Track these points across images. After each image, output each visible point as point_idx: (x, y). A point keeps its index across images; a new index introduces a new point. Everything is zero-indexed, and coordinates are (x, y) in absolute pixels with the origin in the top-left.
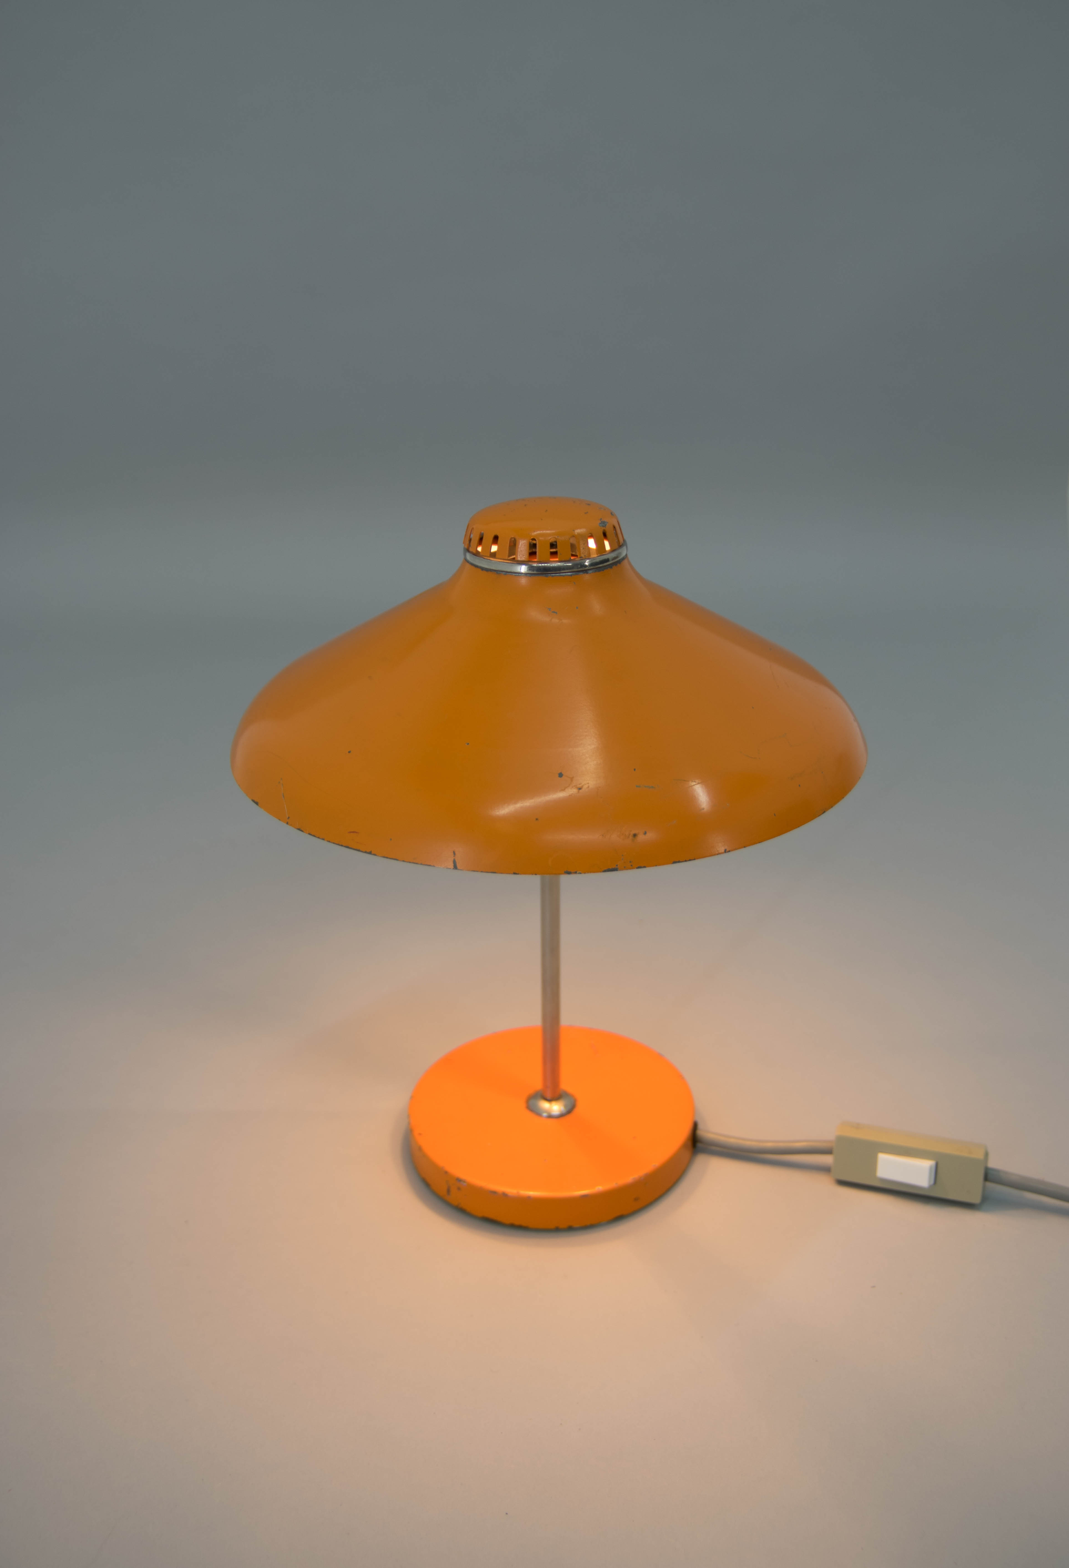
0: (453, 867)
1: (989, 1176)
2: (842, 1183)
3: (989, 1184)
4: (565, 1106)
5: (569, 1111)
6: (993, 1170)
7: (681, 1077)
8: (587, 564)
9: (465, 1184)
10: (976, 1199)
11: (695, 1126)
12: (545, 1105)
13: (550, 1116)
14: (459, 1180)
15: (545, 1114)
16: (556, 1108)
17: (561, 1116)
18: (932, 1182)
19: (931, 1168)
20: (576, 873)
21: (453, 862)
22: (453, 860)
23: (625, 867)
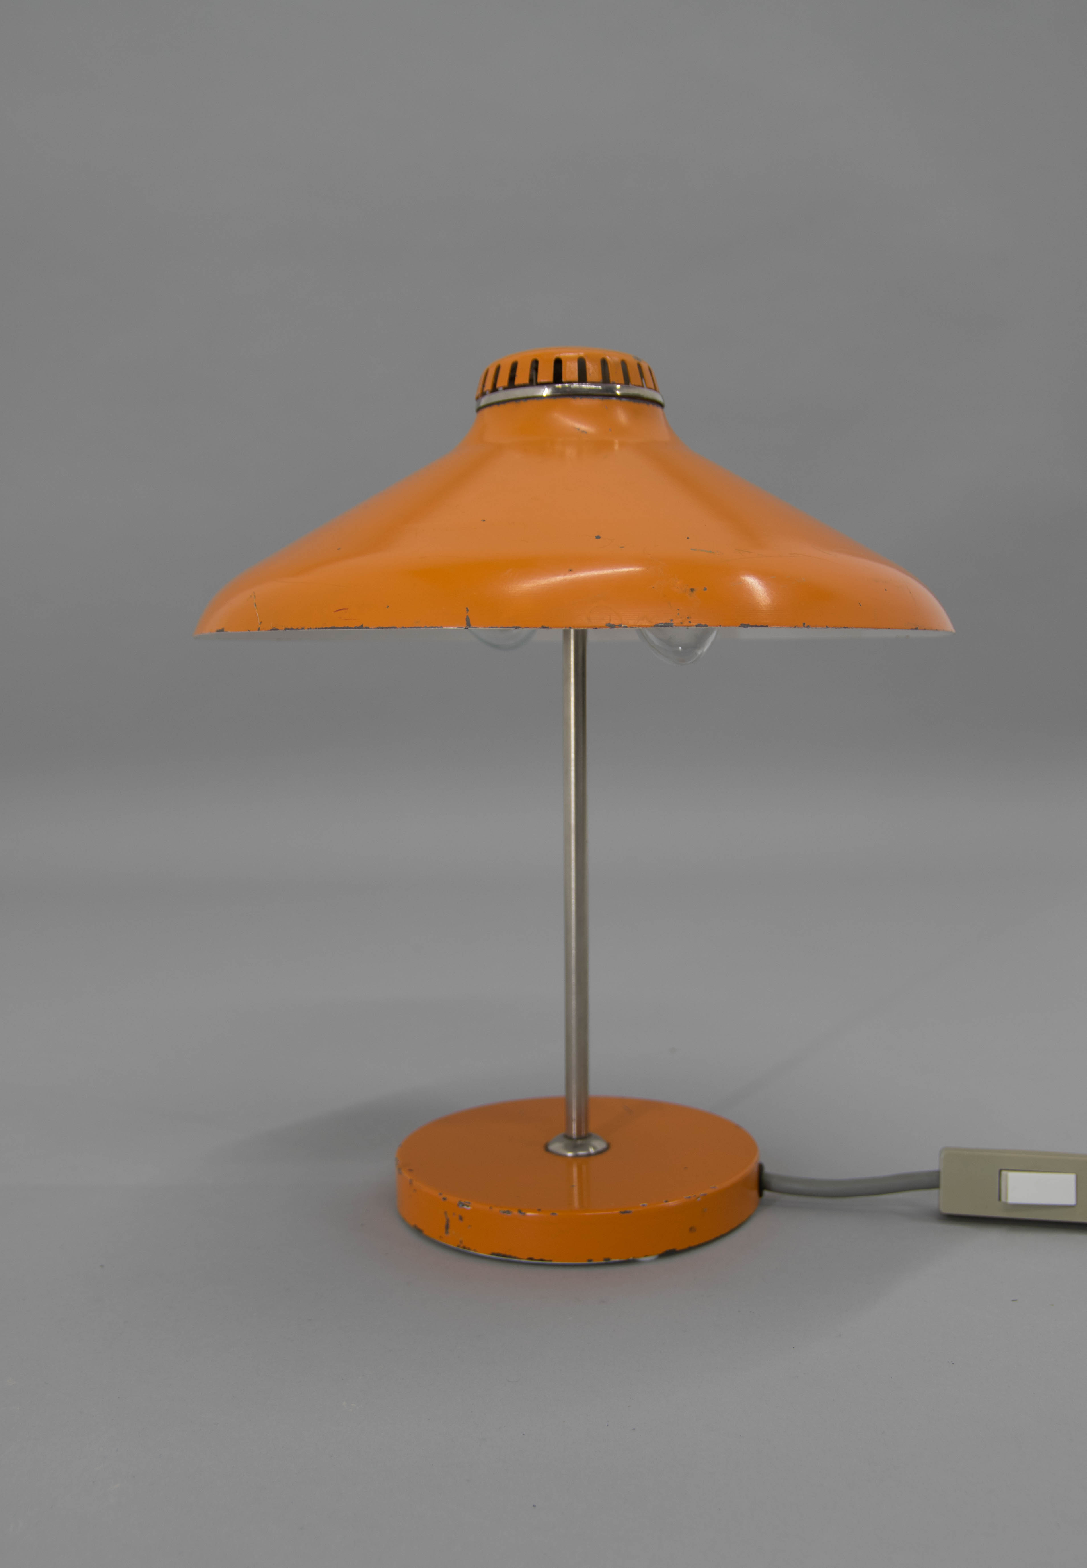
2: (955, 1218)
4: (596, 1148)
5: (601, 1152)
9: (469, 1207)
11: (761, 1167)
13: (577, 1156)
14: (461, 1204)
15: (570, 1154)
17: (591, 1155)
18: (1075, 1200)
21: (466, 619)
22: (466, 617)
23: (681, 623)
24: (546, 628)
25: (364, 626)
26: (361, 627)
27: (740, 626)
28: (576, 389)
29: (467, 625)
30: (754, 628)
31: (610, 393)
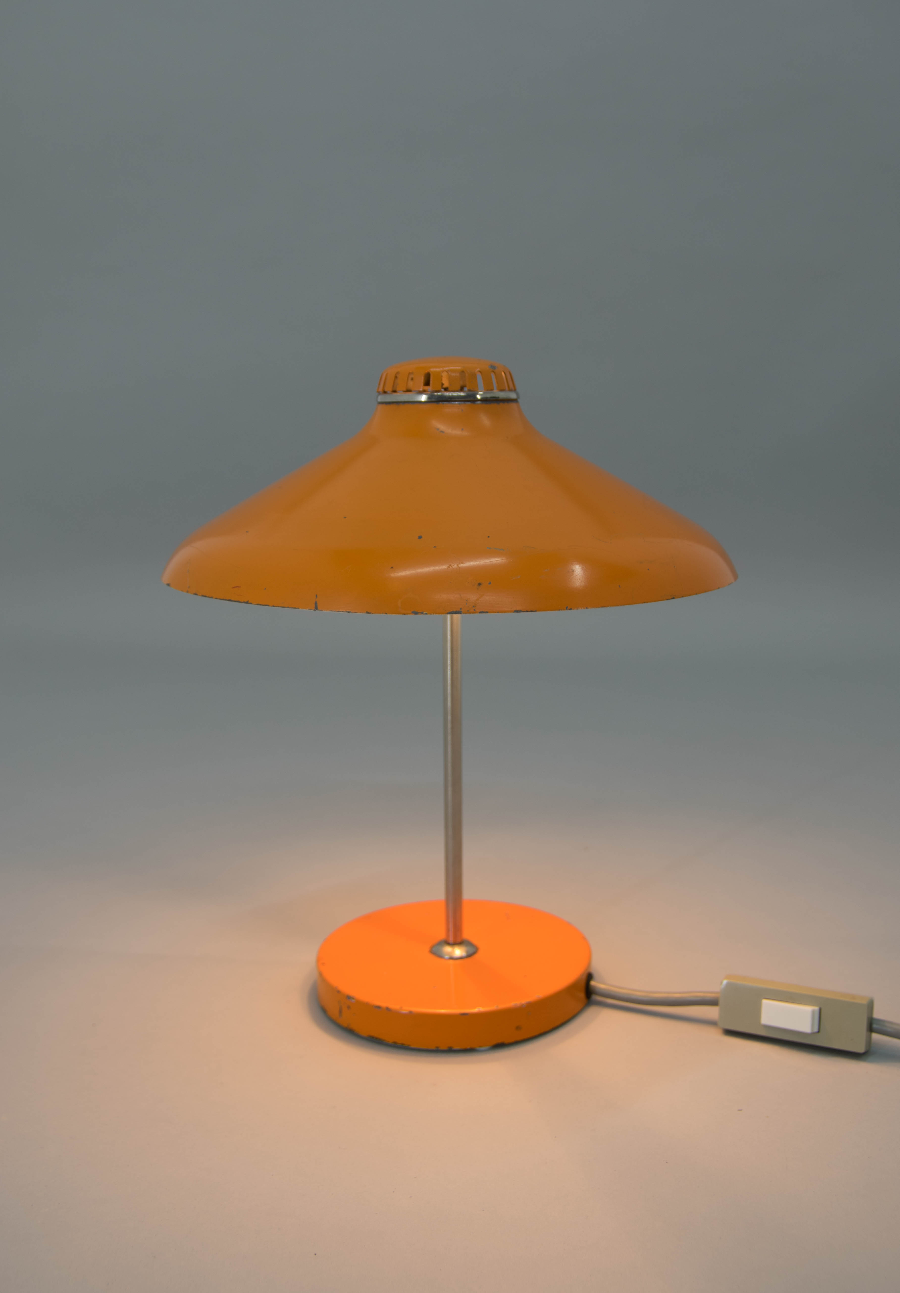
0: (314, 608)
1: (872, 1026)
2: (730, 1033)
3: (875, 1036)
4: (467, 952)
5: (469, 956)
6: (879, 1021)
7: (584, 938)
8: (479, 397)
9: (354, 1000)
10: (861, 1049)
11: (590, 977)
12: (448, 949)
13: (452, 958)
14: (349, 997)
15: (447, 957)
16: (458, 952)
17: (461, 958)
18: (816, 1030)
19: (813, 1012)
20: (422, 613)
21: (315, 603)
22: (315, 602)
23: (468, 611)
24: (369, 613)
25: (249, 602)
26: (247, 603)
27: (513, 612)
28: (442, 396)
29: (316, 608)
30: (525, 613)
31: (472, 399)
